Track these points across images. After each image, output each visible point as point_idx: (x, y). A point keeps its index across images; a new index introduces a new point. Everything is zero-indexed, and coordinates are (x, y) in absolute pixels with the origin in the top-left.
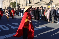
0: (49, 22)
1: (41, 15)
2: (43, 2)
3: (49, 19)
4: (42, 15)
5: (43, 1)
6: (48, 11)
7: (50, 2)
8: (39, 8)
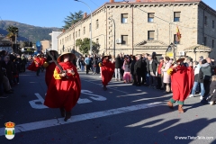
0: (168, 93)
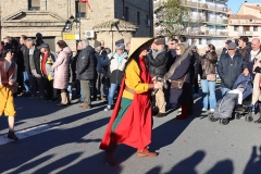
1: (30, 73)
2: (43, 14)
3: (66, 90)
4: (34, 72)
5: (43, 8)
6: (61, 56)
7: (72, 17)
8: (22, 41)
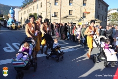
4: (71, 33)
6: (79, 29)
8: (68, 24)
